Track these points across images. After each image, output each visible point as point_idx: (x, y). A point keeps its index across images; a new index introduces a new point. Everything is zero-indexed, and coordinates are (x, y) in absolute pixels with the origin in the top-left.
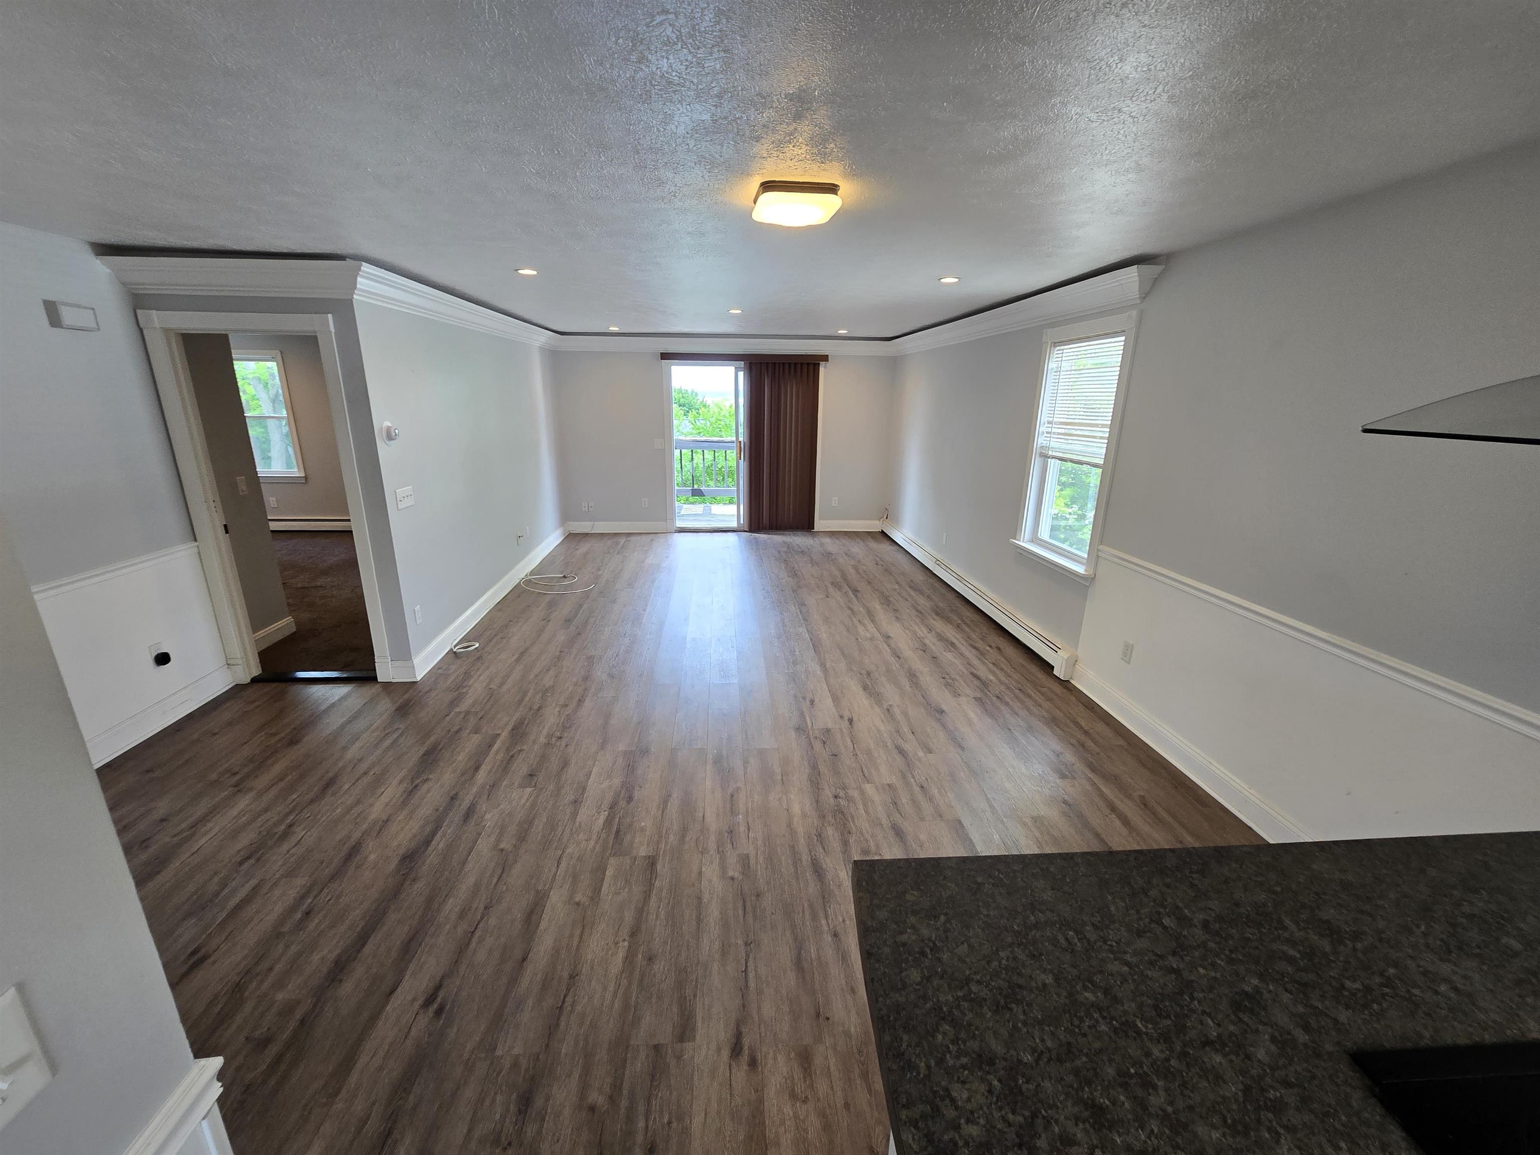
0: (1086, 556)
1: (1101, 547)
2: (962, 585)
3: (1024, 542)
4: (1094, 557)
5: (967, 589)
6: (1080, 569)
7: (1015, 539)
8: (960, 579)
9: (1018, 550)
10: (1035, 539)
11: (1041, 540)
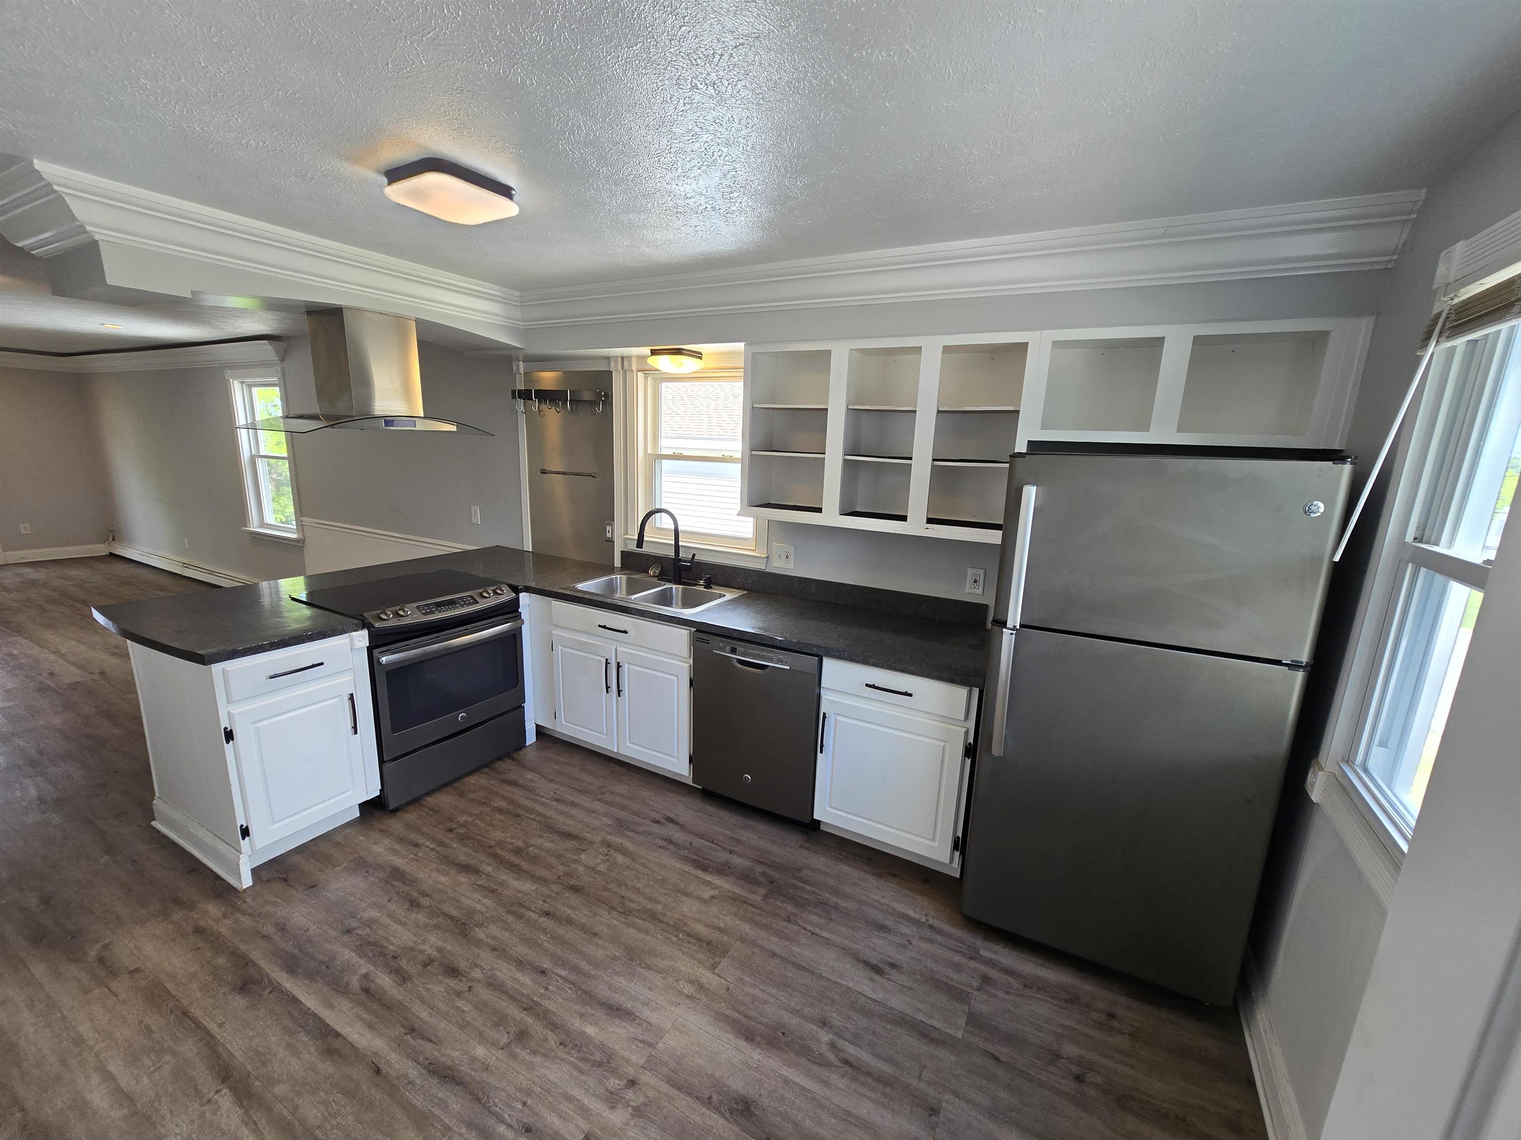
0: (295, 527)
1: (302, 519)
2: (212, 576)
3: (254, 526)
4: (301, 526)
5: (218, 578)
6: (294, 536)
7: (246, 527)
8: (211, 572)
9: (252, 535)
10: (263, 525)
11: (268, 524)
